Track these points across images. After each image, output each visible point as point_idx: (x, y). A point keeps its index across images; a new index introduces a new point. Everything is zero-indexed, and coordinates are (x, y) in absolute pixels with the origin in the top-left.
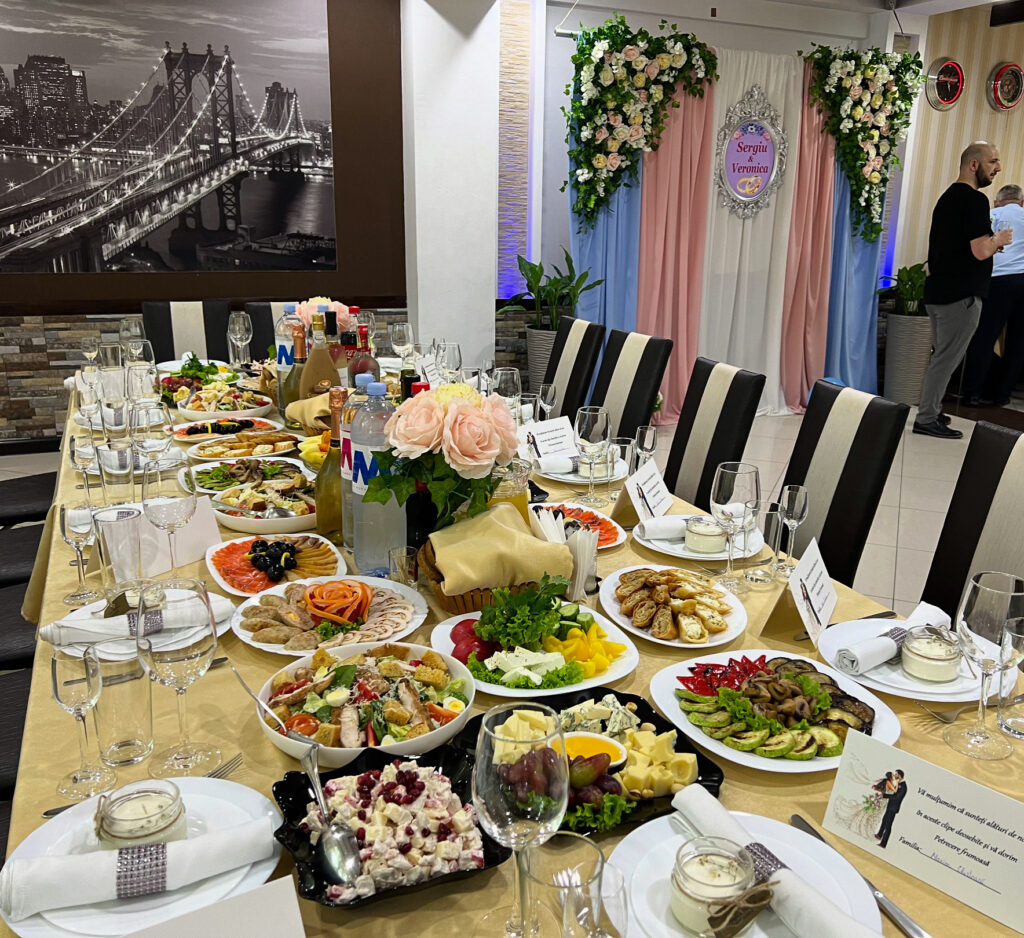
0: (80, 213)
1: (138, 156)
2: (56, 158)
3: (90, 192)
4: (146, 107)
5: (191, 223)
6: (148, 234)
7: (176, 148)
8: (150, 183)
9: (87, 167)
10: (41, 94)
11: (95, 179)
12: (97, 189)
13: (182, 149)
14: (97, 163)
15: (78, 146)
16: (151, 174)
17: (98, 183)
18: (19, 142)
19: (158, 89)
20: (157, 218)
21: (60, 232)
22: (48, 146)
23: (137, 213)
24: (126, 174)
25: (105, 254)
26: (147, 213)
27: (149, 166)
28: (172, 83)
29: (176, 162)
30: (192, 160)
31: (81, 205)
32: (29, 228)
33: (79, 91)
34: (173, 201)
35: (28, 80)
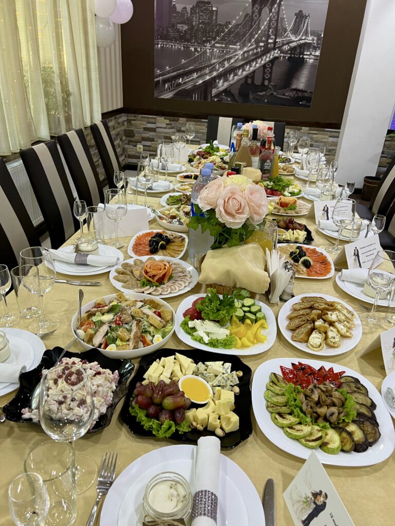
0: (206, 74)
1: (233, 48)
2: (201, 49)
3: (211, 65)
4: (240, 24)
5: (249, 81)
6: (231, 85)
7: (249, 44)
8: (235, 61)
9: (212, 53)
10: (199, 19)
11: (214, 59)
12: (214, 63)
13: (252, 45)
14: (216, 51)
15: (210, 43)
16: (237, 57)
17: (215, 61)
18: (188, 41)
19: (247, 15)
20: (236, 78)
21: (198, 82)
22: (199, 43)
23: (228, 75)
24: (227, 57)
25: (213, 93)
26: (232, 75)
27: (237, 53)
28: (253, 12)
29: (248, 52)
30: (255, 50)
31: (207, 71)
32: (187, 80)
33: (214, 18)
34: (244, 70)
35: (195, 13)
